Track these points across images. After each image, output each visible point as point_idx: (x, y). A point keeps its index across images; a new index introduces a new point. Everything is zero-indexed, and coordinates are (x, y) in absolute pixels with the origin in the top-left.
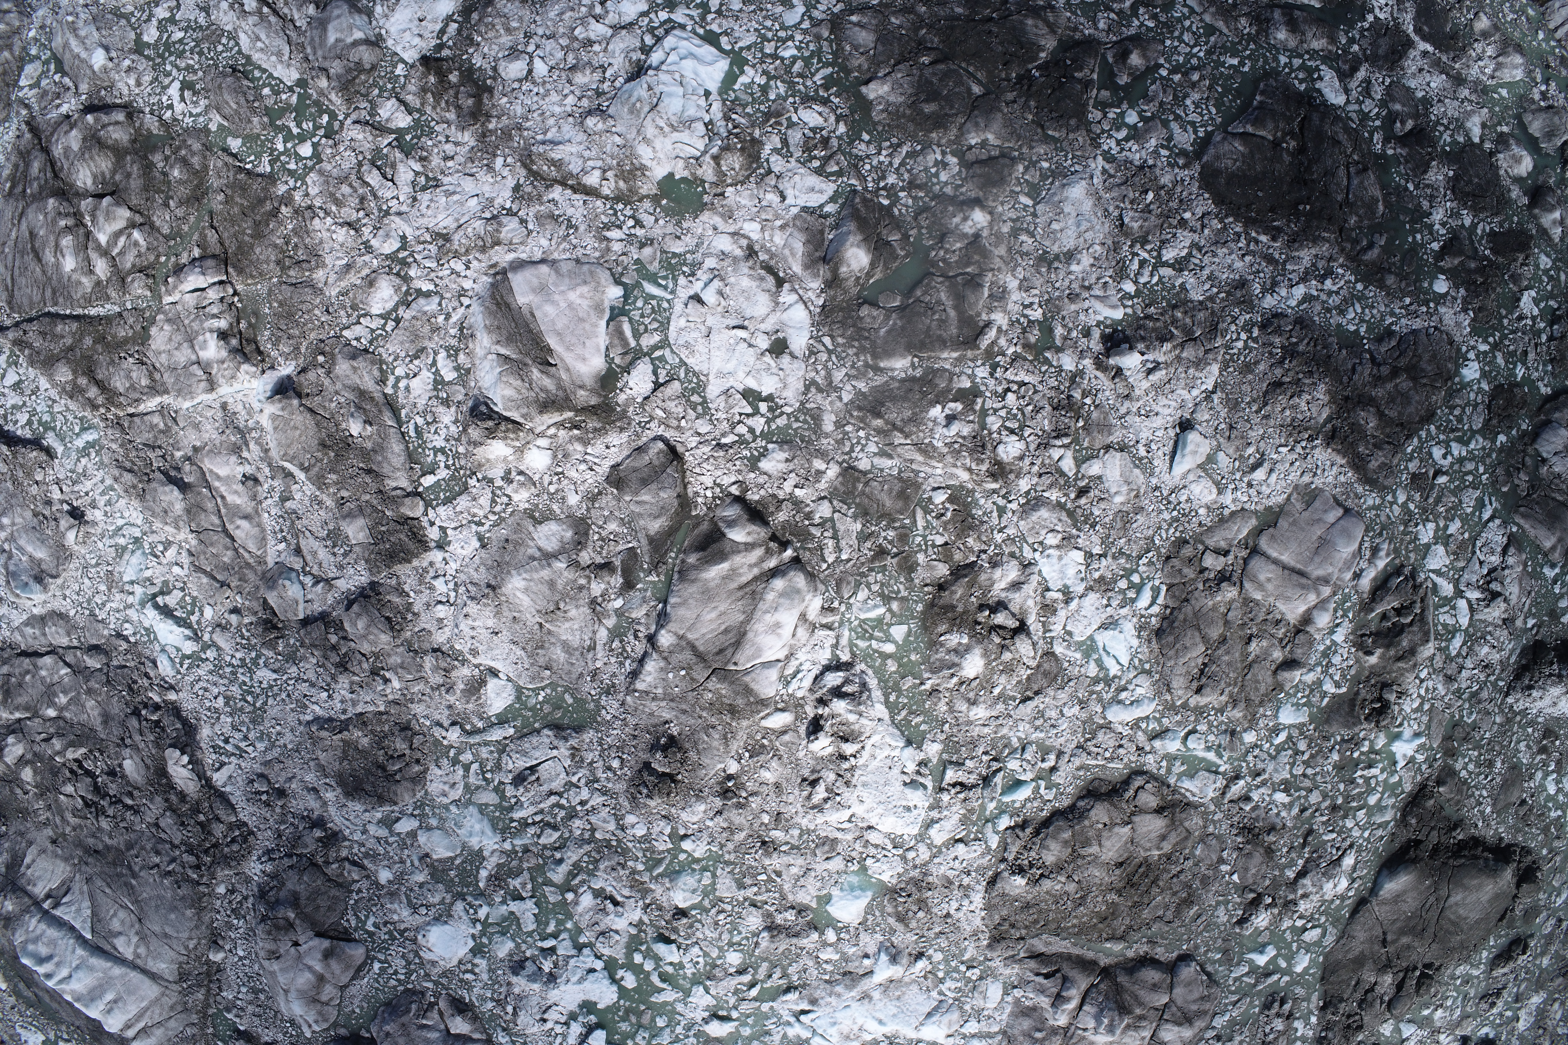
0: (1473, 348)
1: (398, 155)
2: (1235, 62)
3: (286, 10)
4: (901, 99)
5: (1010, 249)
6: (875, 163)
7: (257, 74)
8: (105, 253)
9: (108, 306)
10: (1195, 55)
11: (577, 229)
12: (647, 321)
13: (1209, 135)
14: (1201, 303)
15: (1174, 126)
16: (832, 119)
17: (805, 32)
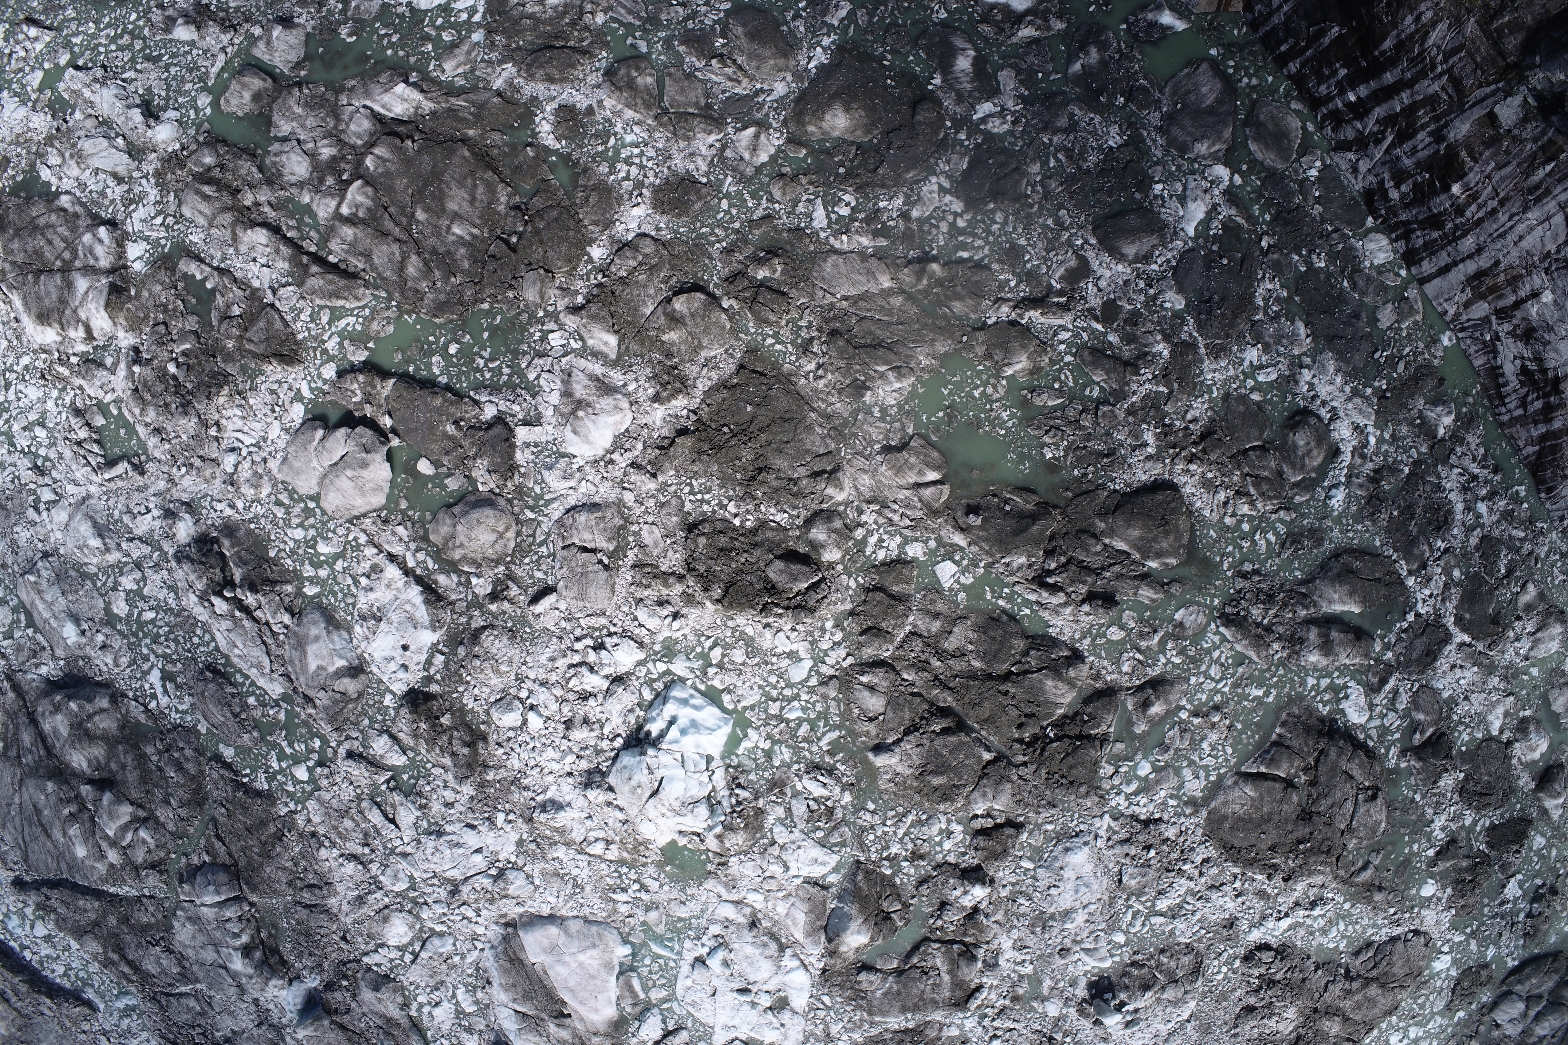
0: (1448, 941)
1: (397, 798)
2: (1260, 693)
3: (258, 614)
4: (909, 772)
5: (1007, 912)
6: (879, 833)
7: (239, 678)
8: (114, 843)
9: (126, 889)
10: (1218, 691)
11: (583, 889)
12: (655, 977)
13: (1221, 778)
14: (1187, 945)
15: (1187, 773)
16: (838, 790)
17: (812, 690)
